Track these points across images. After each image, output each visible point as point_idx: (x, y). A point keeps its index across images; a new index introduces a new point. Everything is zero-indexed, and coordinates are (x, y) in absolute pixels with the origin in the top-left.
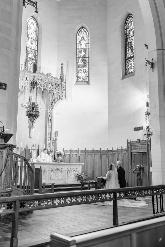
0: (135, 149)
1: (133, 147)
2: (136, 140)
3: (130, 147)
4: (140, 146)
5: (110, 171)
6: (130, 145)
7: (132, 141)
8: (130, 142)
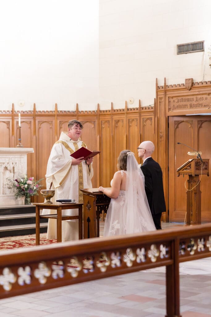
0: (179, 107)
1: (171, 100)
2: (184, 82)
3: (163, 100)
4: (192, 97)
5: (122, 171)
6: (165, 95)
7: (169, 83)
8: (166, 86)
